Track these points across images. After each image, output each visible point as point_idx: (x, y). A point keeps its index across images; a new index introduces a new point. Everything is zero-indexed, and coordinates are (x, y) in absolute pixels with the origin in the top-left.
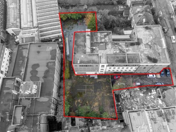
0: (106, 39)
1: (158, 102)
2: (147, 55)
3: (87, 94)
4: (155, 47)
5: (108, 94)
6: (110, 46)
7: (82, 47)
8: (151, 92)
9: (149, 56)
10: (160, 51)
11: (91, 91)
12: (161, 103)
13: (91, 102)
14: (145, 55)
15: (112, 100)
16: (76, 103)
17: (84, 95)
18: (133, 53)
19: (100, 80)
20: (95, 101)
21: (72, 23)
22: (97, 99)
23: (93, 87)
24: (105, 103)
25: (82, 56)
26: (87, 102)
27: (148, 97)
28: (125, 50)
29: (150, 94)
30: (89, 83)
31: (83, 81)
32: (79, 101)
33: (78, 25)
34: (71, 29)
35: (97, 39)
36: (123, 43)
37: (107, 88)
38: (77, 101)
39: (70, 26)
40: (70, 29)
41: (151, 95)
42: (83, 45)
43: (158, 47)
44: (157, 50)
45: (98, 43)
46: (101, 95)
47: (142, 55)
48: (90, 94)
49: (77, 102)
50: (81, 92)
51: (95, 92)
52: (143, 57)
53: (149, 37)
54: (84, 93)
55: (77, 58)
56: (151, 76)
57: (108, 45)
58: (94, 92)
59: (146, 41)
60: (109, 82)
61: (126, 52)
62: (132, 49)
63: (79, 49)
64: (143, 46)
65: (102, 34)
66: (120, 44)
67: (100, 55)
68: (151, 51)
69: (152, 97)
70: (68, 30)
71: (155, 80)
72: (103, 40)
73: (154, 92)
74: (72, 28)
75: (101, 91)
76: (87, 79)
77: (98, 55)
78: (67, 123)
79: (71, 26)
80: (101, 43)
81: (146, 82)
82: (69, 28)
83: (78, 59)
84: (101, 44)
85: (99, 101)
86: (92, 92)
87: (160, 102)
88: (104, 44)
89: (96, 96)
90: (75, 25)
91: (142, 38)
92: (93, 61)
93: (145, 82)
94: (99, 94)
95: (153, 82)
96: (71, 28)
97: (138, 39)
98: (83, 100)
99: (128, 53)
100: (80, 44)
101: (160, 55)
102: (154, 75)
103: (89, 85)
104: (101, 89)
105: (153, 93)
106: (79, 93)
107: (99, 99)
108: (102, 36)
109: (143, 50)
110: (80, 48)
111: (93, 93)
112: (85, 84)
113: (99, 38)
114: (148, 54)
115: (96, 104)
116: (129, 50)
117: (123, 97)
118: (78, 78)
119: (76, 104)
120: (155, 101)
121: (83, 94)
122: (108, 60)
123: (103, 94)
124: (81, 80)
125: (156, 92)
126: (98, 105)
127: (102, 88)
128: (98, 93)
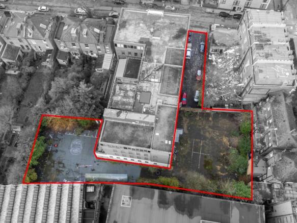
0: (128, 89)
1: (230, 54)
2: (172, 38)
3: (209, 153)
4: (159, 25)
5: (210, 119)
6: (144, 85)
7: (137, 132)
8: (212, 61)
9: (173, 36)
10: (167, 21)
11: (203, 146)
12: (233, 50)
13: (221, 148)
14: (169, 41)
15: (220, 115)
16: (222, 174)
17: (210, 158)
18: (165, 56)
19: (185, 127)
20: (221, 142)
21: (48, 162)
22: (218, 138)
23: (197, 140)
24: (225, 126)
25: (157, 134)
26: (222, 154)
27: (220, 66)
28: (156, 65)
29: (214, 63)
30: (188, 146)
31: (184, 156)
32: (219, 167)
33: (57, 151)
34: (64, 167)
35: (124, 104)
36: (144, 65)
37: (200, 119)
38: (219, 171)
39: (53, 169)
40: (60, 169)
41: (217, 63)
42: (133, 129)
43: (159, 21)
44: (166, 24)
45: (134, 103)
46: (210, 130)
47: (170, 44)
48: (207, 147)
49: (221, 172)
50: (203, 163)
51: (205, 138)
52: (173, 44)
53: (139, 28)
54: (206, 157)
55: (159, 143)
56: (189, 53)
57: (142, 87)
58: (206, 140)
59: (145, 33)
60: (191, 114)
61: (161, 64)
62: (157, 54)
63: (141, 138)
64: (154, 39)
65: (117, 92)
66: (144, 69)
67: (161, 104)
68: (166, 31)
69: (220, 60)
70: (64, 173)
71: (195, 52)
72: (131, 94)
73: (213, 57)
74: (60, 163)
75: (204, 129)
76: (181, 149)
77: (159, 107)
78: (261, 188)
79: (56, 166)
80: (136, 98)
81: (196, 62)
82: (59, 171)
83: (162, 142)
84: (138, 98)
85: (221, 135)
86: (205, 143)
87: (231, 51)
88: (138, 93)
89: (212, 138)
90: (55, 157)
91: (140, 36)
92: (169, 117)
93: (196, 64)
94: (210, 134)
95: (196, 55)
96: (61, 165)
97: (141, 42)
98: (219, 160)
99: (163, 62)
100: (129, 135)
101: (174, 23)
102: (188, 49)
103: (191, 147)
104: (201, 128)
105: (214, 59)
106: (205, 166)
107: (218, 134)
108: (122, 94)
109: (162, 42)
110: (140, 136)
111: (207, 142)
112: (189, 154)
113: (125, 100)
114: (170, 37)
115: (225, 140)
116: (157, 60)
117: (217, 99)
118: (178, 164)
119: (224, 174)
120: (228, 57)
121: (207, 159)
122: (171, 92)
123: (210, 127)
124: (181, 160)
125: (213, 55)
126: (227, 138)
127: (200, 126)
128: (207, 135)
